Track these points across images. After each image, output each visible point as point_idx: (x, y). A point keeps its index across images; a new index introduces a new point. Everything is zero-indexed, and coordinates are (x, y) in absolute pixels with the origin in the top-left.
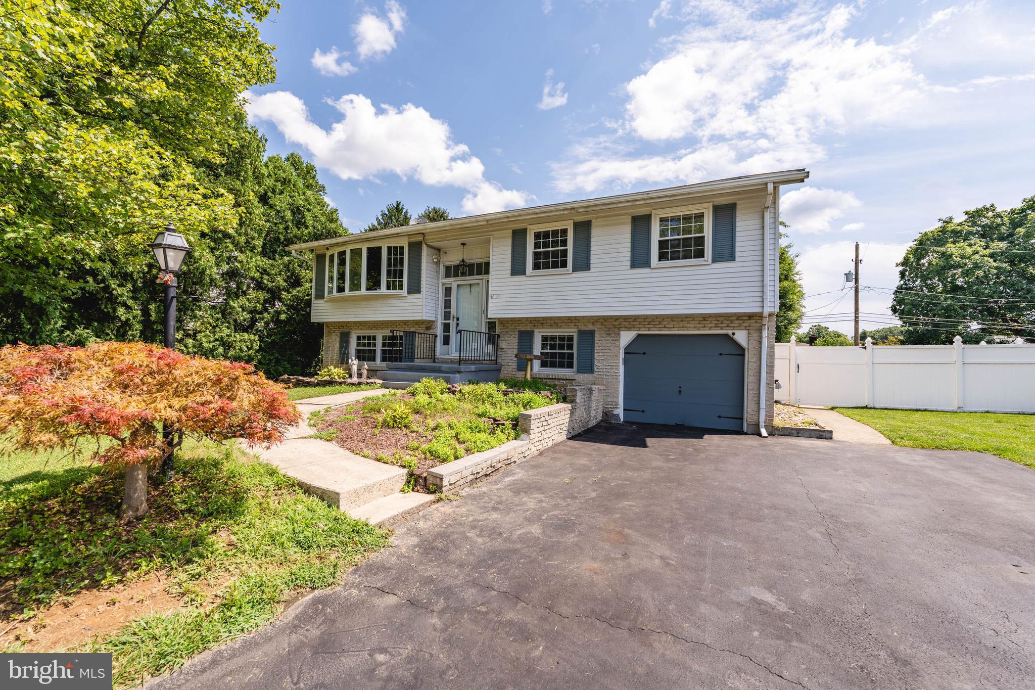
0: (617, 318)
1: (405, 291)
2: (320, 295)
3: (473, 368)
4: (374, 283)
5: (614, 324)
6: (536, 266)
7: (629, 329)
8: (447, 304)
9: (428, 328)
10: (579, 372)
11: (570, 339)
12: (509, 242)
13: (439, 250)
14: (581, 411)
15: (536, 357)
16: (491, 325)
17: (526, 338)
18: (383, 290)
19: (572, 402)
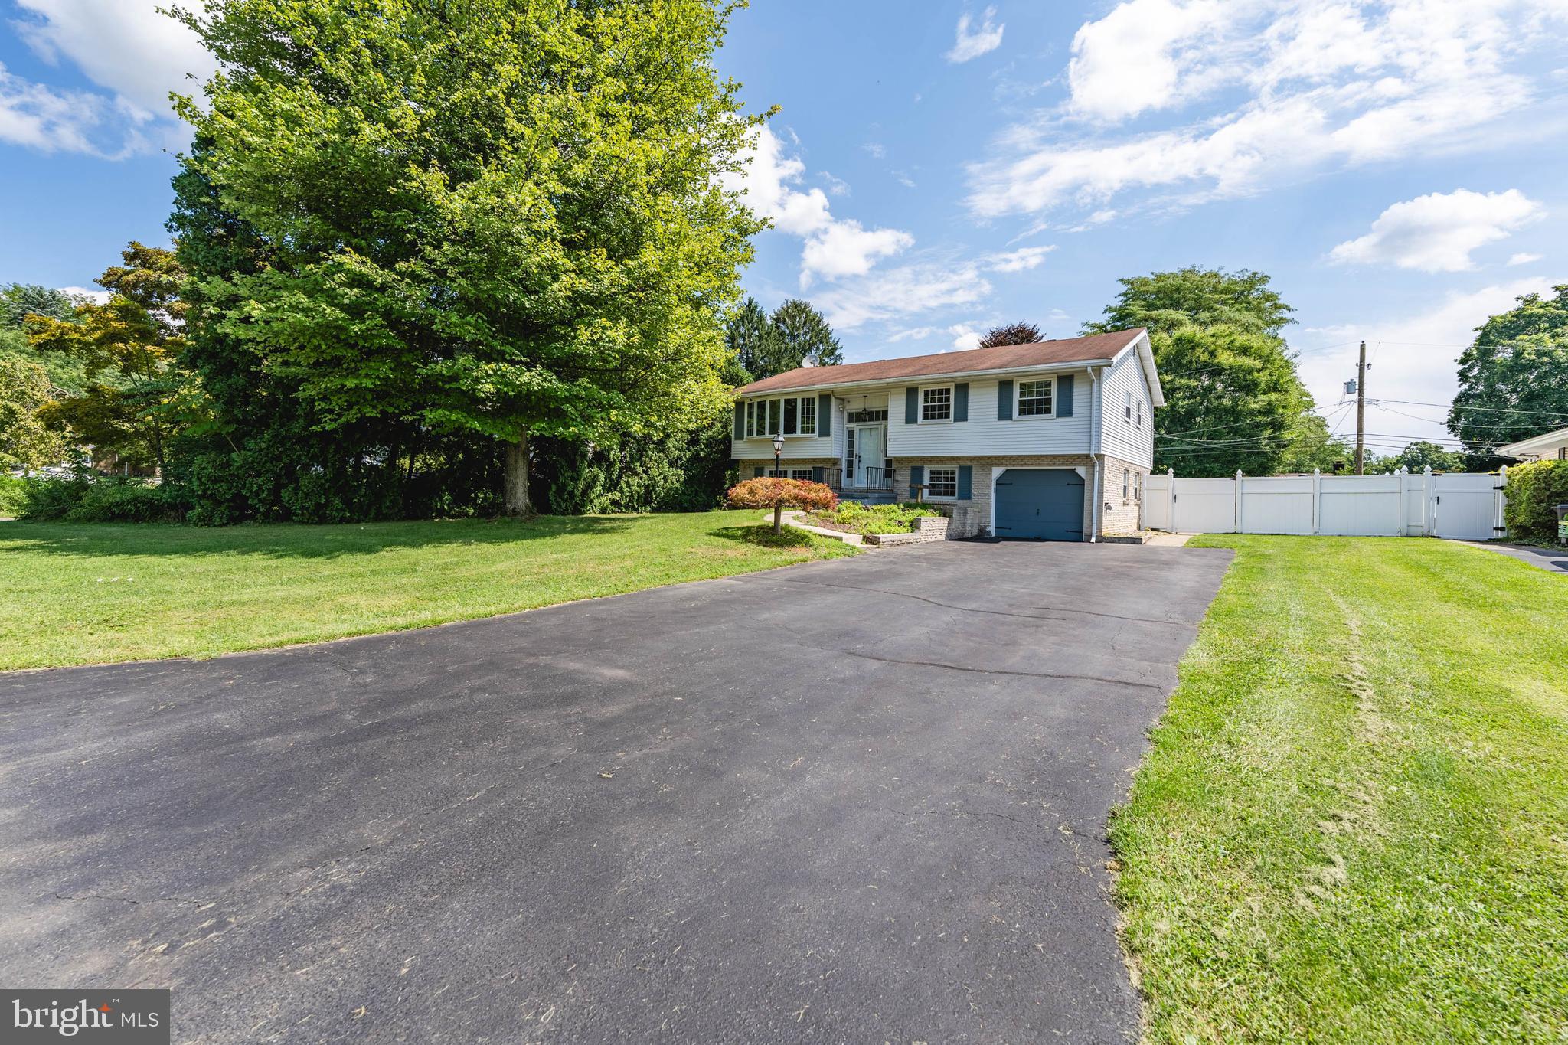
0: (989, 457)
1: (816, 435)
2: (739, 436)
3: (876, 495)
4: (790, 429)
5: (988, 462)
6: (926, 417)
7: (998, 465)
8: (851, 444)
9: (835, 464)
10: (959, 498)
11: (953, 473)
12: (904, 397)
13: (843, 400)
14: (957, 524)
15: (926, 487)
16: (889, 462)
17: (917, 473)
18: (799, 434)
19: (950, 516)
